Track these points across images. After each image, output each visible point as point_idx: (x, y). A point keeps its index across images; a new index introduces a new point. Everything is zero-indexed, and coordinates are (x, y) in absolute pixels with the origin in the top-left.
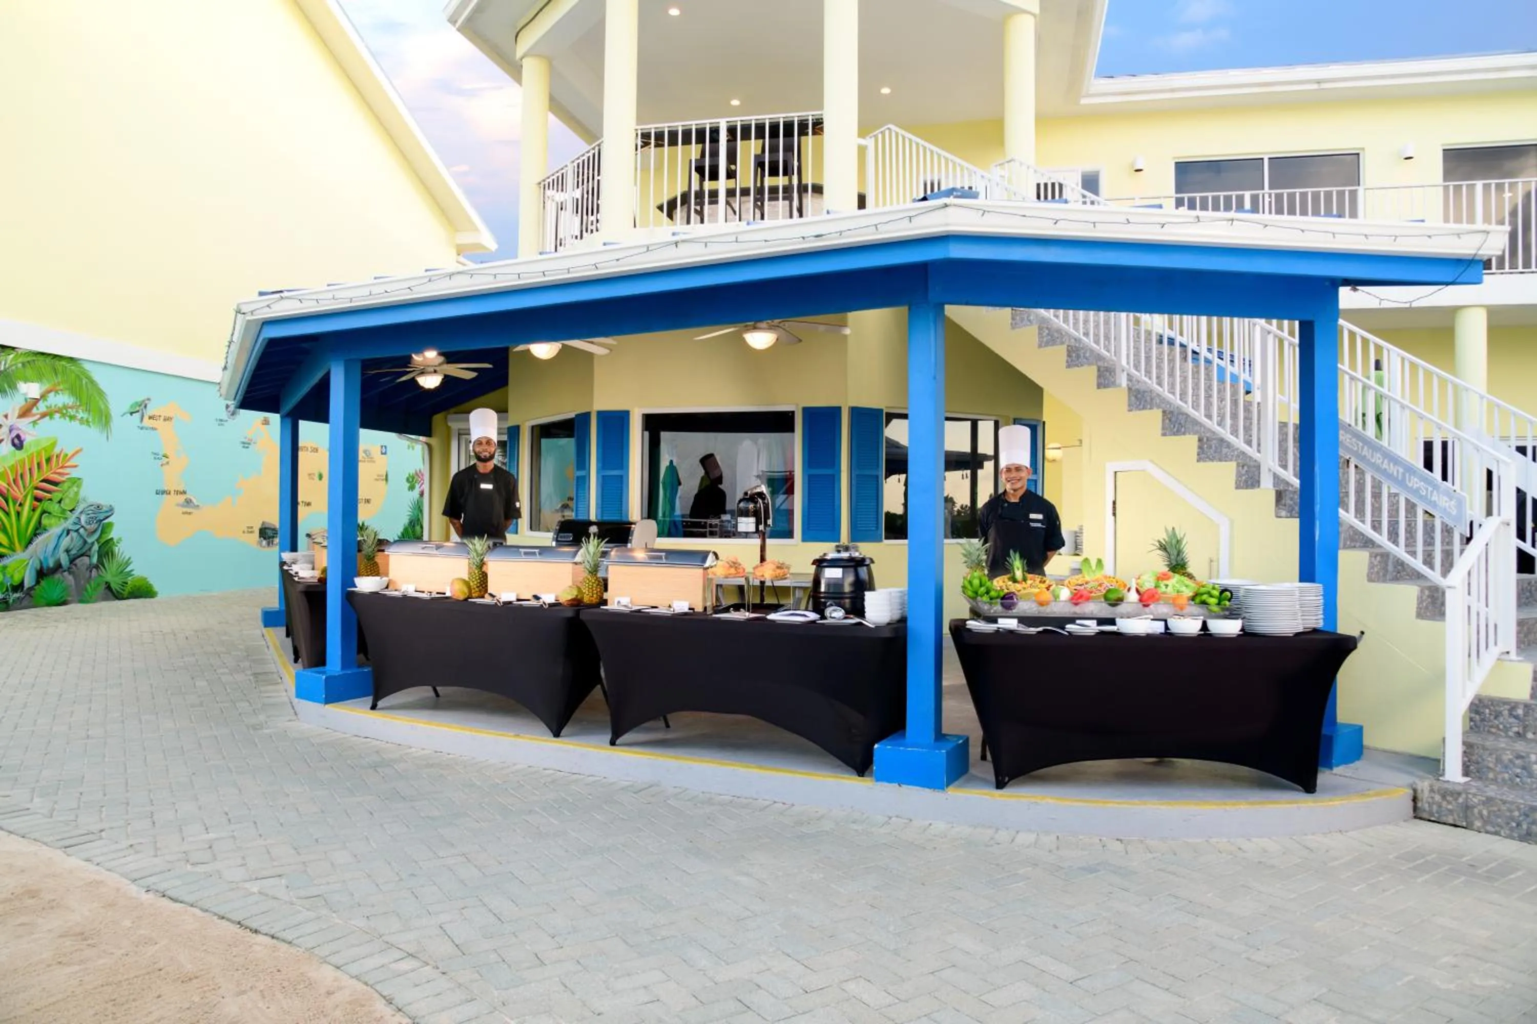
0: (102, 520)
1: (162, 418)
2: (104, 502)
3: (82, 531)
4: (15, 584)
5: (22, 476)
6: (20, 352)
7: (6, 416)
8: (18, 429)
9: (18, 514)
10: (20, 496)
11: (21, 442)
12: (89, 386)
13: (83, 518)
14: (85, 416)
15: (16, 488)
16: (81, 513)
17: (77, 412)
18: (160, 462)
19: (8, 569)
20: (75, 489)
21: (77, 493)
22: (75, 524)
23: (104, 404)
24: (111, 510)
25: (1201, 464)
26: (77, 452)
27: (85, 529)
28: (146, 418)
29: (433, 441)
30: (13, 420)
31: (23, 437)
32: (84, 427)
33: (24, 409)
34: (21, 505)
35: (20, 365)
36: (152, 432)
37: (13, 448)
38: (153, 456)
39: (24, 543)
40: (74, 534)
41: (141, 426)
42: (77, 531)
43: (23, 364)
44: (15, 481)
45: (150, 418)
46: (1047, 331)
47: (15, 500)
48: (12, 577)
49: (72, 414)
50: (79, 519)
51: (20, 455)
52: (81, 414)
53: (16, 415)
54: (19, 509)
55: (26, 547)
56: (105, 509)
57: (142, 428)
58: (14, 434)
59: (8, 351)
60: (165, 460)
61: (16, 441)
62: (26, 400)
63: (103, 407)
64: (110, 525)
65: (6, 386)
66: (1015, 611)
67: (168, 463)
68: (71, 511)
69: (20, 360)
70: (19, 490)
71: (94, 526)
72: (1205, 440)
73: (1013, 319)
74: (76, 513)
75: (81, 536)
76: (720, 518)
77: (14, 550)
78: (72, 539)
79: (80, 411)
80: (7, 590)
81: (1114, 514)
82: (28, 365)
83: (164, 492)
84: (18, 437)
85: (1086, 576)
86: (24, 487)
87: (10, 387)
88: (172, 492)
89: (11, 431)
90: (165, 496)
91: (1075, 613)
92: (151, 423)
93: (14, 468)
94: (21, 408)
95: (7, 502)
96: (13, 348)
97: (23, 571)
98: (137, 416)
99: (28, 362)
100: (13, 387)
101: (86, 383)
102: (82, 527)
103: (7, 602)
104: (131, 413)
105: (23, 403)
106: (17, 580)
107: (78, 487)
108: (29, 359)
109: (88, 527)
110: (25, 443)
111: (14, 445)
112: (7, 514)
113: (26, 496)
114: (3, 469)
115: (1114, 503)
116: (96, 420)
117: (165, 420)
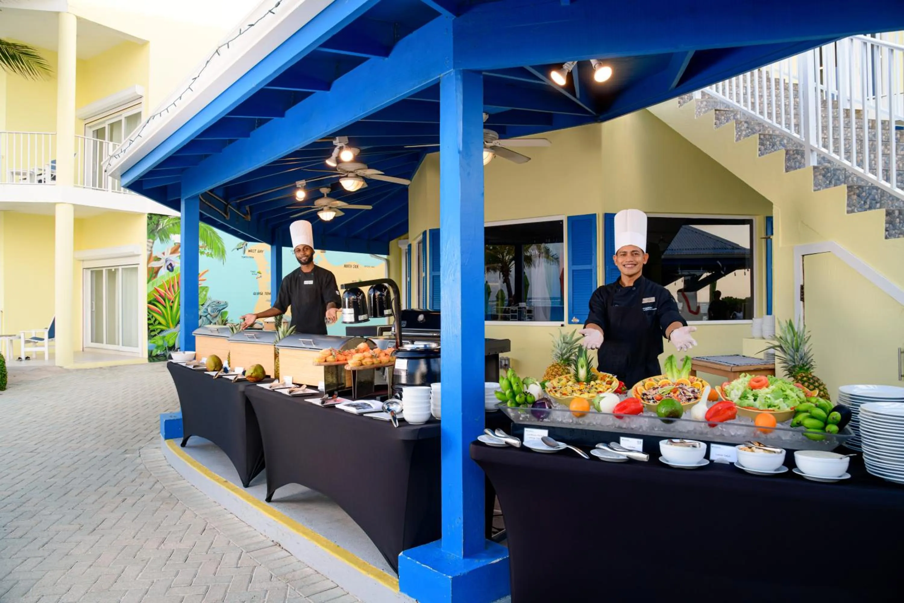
0: (220, 310)
1: (257, 251)
2: (222, 300)
3: (209, 316)
4: (170, 346)
5: (173, 286)
6: (171, 217)
7: (164, 254)
8: (171, 260)
9: (171, 307)
10: (172, 297)
11: (173, 268)
12: (212, 235)
13: (209, 309)
14: (210, 251)
15: (170, 293)
16: (208, 306)
17: (205, 249)
18: (256, 276)
19: (166, 338)
20: (204, 293)
21: (205, 295)
22: (205, 312)
23: (222, 245)
24: (226, 304)
25: (892, 241)
26: (205, 272)
27: (211, 315)
28: (247, 251)
29: (391, 258)
30: (167, 255)
31: (173, 265)
32: (209, 258)
33: (174, 249)
34: (172, 302)
35: (171, 225)
36: (251, 259)
37: (168, 271)
38: (251, 273)
39: (175, 324)
40: (205, 318)
41: (243, 255)
42: (206, 316)
43: (173, 225)
44: (169, 289)
45: (249, 251)
46: (746, 125)
47: (169, 299)
48: (168, 342)
49: (202, 251)
50: (207, 310)
51: (172, 275)
52: (207, 251)
53: (170, 252)
54: (172, 304)
55: (176, 325)
56: (222, 304)
57: (245, 257)
58: (168, 263)
59: (165, 217)
60: (259, 275)
61: (170, 267)
62: (175, 244)
63: (220, 246)
64: (226, 313)
65: (163, 237)
66: (546, 421)
67: (261, 277)
68: (202, 305)
69: (171, 222)
70: (171, 293)
71: (216, 313)
72: (897, 213)
73: (717, 119)
74: (205, 306)
75: (208, 319)
76: (518, 305)
77: (169, 327)
78: (203, 321)
79: (207, 249)
80: (165, 349)
81: (802, 299)
82: (176, 225)
83: (258, 293)
84: (171, 264)
85: (670, 377)
86: (175, 292)
87: (165, 237)
88: (264, 293)
89: (166, 261)
90: (259, 295)
91: (620, 427)
92: (251, 254)
93: (169, 282)
94: (172, 249)
95: (165, 300)
96: (167, 216)
97: (174, 339)
98: (241, 251)
99: (176, 223)
100: (167, 237)
101: (210, 233)
102: (209, 314)
103: (165, 356)
104: (238, 249)
105: (173, 246)
106: (171, 344)
107: (206, 292)
108: (177, 221)
109: (212, 314)
110: (174, 268)
111: (168, 269)
112: (165, 307)
113: (175, 298)
114: (162, 283)
115: (802, 287)
116: (217, 253)
117: (259, 252)
